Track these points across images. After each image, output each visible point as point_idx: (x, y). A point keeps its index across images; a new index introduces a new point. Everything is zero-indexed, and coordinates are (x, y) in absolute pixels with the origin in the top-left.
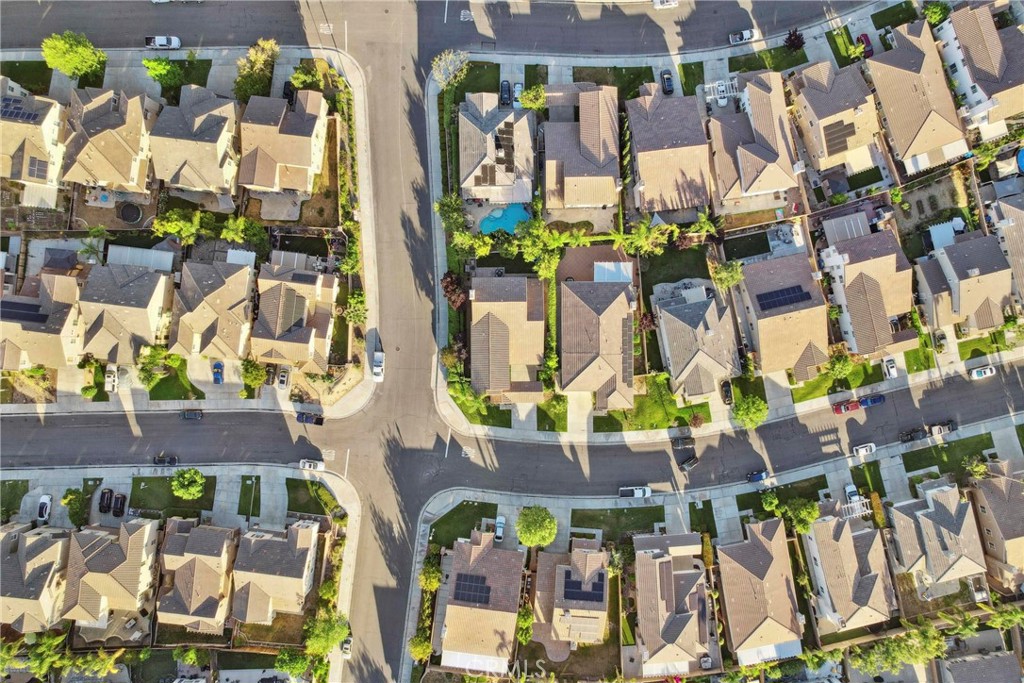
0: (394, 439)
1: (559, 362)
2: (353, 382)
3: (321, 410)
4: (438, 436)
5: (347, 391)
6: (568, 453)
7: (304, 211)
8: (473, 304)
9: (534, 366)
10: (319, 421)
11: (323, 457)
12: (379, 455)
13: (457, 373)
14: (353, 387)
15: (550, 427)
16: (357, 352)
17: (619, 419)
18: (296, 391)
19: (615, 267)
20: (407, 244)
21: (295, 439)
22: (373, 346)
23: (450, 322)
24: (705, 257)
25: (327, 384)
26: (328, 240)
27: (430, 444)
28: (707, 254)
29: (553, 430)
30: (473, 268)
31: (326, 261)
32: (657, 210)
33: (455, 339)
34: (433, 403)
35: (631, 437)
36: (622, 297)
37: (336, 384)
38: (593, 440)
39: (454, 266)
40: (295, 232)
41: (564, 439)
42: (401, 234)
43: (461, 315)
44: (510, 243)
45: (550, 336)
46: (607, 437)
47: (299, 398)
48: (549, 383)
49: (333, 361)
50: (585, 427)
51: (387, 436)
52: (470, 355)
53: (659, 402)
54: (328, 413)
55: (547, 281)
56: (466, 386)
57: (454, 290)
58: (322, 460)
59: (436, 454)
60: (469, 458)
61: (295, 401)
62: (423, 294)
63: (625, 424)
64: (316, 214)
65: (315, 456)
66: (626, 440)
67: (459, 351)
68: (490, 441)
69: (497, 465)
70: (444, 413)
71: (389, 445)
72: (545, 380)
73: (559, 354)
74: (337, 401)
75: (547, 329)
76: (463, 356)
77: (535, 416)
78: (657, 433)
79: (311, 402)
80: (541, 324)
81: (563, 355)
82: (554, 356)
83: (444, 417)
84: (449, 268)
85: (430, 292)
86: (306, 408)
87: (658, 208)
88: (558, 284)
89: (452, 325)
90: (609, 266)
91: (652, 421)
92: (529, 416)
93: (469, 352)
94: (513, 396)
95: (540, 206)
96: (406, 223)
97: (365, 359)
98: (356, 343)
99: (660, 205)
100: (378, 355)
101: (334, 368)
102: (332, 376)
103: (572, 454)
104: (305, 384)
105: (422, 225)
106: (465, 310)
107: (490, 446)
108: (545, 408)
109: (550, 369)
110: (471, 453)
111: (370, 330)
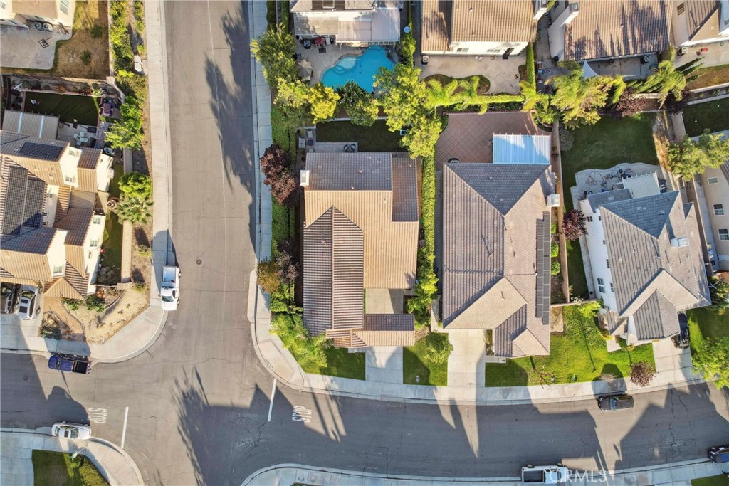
0: (193, 392)
1: (439, 285)
2: (134, 309)
3: (87, 350)
4: (257, 389)
5: (125, 323)
6: (448, 416)
7: (61, 55)
8: (306, 192)
9: (400, 290)
10: (82, 367)
11: (90, 418)
12: (171, 414)
13: (285, 300)
14: (134, 316)
15: (421, 378)
16: (139, 266)
17: (524, 367)
18: (50, 322)
19: (525, 142)
20: (214, 109)
21: (47, 391)
22: (163, 256)
23: (274, 222)
24: (651, 132)
25: (94, 312)
26: (99, 99)
27: (246, 401)
28: (655, 128)
29: (427, 383)
30: (310, 143)
31: (94, 131)
32: (588, 56)
33: (280, 248)
34: (251, 341)
35: (539, 394)
36: (537, 186)
37: (109, 312)
38: (484, 397)
39: (282, 138)
40: (48, 88)
41: (442, 395)
42: (205, 93)
43: (292, 213)
44: (365, 101)
45: (425, 245)
46: (505, 393)
47: (53, 331)
48: (423, 316)
49: (101, 280)
50: (473, 380)
51: (183, 387)
52: (301, 274)
53: (583, 343)
54: (97, 354)
55: (422, 161)
56: (297, 319)
57: (279, 174)
58: (86, 423)
59: (254, 417)
60: (302, 422)
61: (48, 336)
62: (236, 180)
63: (532, 375)
64: (78, 61)
65: (77, 418)
66: (533, 397)
67: (286, 268)
68: (333, 397)
69: (343, 432)
70: (266, 357)
71: (186, 402)
72: (416, 312)
73: (438, 271)
74: (110, 336)
75: (422, 235)
76: (292, 276)
77: (399, 362)
78: (577, 388)
79: (72, 338)
80: (415, 226)
81: (446, 274)
82: (432, 276)
83: (267, 362)
84: (274, 141)
85: (248, 180)
86: (65, 347)
87: (590, 53)
88: (438, 167)
89: (278, 227)
90: (516, 140)
91: (571, 371)
92: (390, 360)
93: (300, 270)
94: (368, 337)
95: (412, 48)
96: (213, 75)
97: (151, 276)
98: (137, 253)
99: (594, 47)
100: (169, 271)
101: (104, 289)
102: (102, 300)
103: (455, 419)
104: (62, 312)
105: (236, 79)
106: (294, 204)
107: (334, 405)
108: (415, 350)
109: (425, 296)
110: (306, 414)
111: (160, 233)
